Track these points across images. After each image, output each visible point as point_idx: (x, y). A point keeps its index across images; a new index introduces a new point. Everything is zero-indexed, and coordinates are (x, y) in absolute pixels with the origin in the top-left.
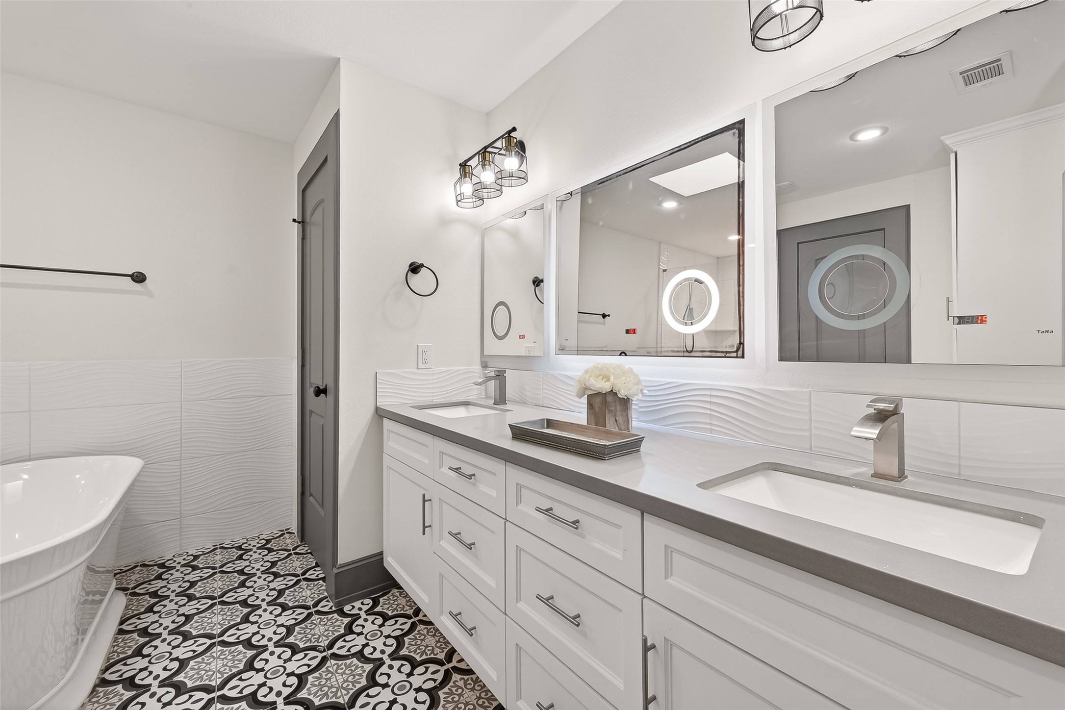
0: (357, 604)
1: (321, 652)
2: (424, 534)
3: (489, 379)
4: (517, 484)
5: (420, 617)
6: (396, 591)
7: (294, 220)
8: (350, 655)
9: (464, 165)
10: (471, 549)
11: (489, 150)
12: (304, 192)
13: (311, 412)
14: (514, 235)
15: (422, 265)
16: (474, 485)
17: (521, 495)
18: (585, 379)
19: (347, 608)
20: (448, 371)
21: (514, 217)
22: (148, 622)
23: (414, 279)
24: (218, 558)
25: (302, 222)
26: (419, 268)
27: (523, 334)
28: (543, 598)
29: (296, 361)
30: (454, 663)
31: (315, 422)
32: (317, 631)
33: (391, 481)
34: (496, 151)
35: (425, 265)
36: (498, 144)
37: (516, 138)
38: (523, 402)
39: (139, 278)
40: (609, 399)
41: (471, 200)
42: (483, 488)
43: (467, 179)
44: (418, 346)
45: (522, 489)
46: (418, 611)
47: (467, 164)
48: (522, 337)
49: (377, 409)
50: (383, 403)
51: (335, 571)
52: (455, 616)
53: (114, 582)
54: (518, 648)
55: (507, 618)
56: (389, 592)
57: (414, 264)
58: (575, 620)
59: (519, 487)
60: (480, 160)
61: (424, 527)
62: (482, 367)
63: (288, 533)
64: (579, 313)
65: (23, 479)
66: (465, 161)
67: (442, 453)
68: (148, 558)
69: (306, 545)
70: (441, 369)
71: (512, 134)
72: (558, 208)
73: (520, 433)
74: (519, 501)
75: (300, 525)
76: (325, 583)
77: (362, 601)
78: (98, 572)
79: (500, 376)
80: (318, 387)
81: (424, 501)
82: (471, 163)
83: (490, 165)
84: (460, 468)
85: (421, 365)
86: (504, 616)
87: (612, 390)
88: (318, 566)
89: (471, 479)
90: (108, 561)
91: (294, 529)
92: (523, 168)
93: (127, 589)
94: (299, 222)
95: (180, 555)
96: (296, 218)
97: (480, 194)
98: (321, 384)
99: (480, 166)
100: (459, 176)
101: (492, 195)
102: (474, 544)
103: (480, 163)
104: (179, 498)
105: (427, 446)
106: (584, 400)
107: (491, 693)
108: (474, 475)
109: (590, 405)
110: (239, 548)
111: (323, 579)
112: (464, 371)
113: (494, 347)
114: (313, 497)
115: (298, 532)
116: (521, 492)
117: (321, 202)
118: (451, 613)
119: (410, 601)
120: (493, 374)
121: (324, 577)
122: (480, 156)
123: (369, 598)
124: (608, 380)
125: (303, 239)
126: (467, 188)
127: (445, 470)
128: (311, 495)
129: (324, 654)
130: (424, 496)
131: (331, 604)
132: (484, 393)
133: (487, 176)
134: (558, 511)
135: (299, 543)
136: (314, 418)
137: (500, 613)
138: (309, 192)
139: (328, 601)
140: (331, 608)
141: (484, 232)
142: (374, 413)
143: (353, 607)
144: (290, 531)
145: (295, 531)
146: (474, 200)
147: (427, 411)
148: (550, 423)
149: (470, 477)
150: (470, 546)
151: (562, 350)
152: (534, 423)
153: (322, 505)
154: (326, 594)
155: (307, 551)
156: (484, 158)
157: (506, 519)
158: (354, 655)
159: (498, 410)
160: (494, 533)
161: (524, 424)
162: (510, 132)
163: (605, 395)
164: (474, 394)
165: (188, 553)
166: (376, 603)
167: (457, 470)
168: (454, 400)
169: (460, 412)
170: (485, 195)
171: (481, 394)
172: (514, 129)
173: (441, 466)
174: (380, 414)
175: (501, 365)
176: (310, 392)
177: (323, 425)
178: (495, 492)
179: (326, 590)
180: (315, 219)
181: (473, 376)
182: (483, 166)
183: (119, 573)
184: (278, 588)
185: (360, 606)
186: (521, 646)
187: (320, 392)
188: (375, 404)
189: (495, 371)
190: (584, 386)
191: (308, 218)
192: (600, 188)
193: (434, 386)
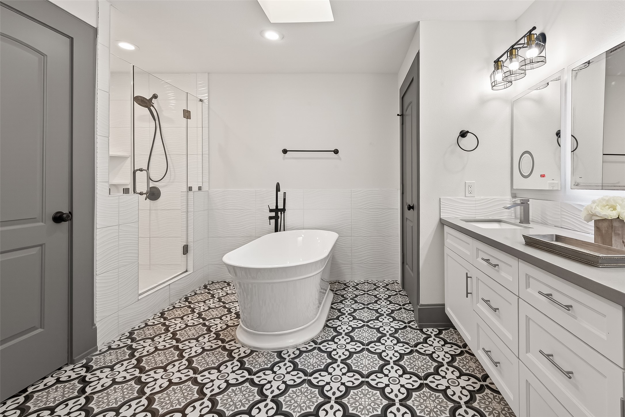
0: (430, 330)
1: (411, 347)
2: (467, 297)
3: (515, 205)
4: (527, 274)
5: (467, 349)
6: (452, 330)
7: (398, 115)
8: (425, 354)
9: (497, 62)
10: (496, 312)
11: (515, 47)
12: (402, 98)
13: (407, 219)
14: (539, 101)
15: (468, 132)
16: (498, 271)
17: (529, 282)
18: (592, 208)
19: (425, 330)
20: (486, 199)
21: (539, 89)
22: (340, 307)
23: (463, 142)
24: (366, 287)
25: (402, 115)
26: (466, 134)
27: (543, 174)
28: (545, 354)
29: (399, 190)
30: (487, 383)
31: (409, 225)
32: (409, 336)
33: (449, 263)
34: (521, 46)
35: (469, 132)
36: (522, 41)
37: (536, 34)
38: (544, 223)
39: (336, 152)
40: (616, 224)
41: (503, 84)
42: (503, 274)
43: (500, 70)
44: (465, 182)
45: (530, 278)
46: (465, 346)
47: (499, 60)
48: (543, 176)
49: (441, 219)
50: (444, 216)
51: (419, 307)
52: (487, 352)
53: (329, 286)
54: (528, 384)
55: (520, 361)
56: (449, 329)
57: (463, 132)
58: (569, 374)
59: (528, 277)
60: (509, 56)
61: (467, 293)
62: (512, 197)
63: (396, 283)
64: (604, 154)
65: (302, 237)
66: (498, 58)
67: (478, 249)
68: (341, 280)
69: (405, 291)
70: (481, 197)
71: (533, 32)
72: (574, 77)
73: (530, 242)
74: (528, 285)
75: (402, 280)
76: (413, 313)
77: (433, 328)
78: (324, 281)
79: (525, 204)
80: (409, 205)
81: (467, 277)
82: (503, 59)
83: (516, 57)
84: (489, 260)
85: (467, 195)
86: (518, 360)
87: (618, 218)
88: (411, 304)
89: (495, 267)
90: (327, 278)
91: (399, 281)
92: (543, 54)
93: (333, 291)
94: (400, 115)
95: (352, 282)
96: (399, 113)
97: (509, 79)
98: (411, 204)
99: (508, 60)
100: (493, 69)
101: (518, 77)
102: (498, 309)
103: (509, 58)
104: (351, 254)
105: (469, 244)
106: (592, 223)
107: (512, 410)
108: (498, 265)
109: (597, 228)
110: (375, 285)
111: (413, 311)
112: (498, 200)
113: (520, 183)
114: (408, 265)
115: (401, 283)
116: (529, 280)
117: (411, 103)
118: (483, 349)
119: (461, 338)
120: (519, 202)
121: (413, 310)
122: (508, 53)
123: (438, 329)
124: (615, 209)
125: (402, 124)
126: (499, 76)
127: (479, 260)
128: (407, 264)
129: (412, 348)
130: (467, 274)
131: (416, 325)
132: (513, 215)
133: (514, 65)
134: (556, 296)
135: (402, 290)
136: (408, 222)
137: (515, 357)
138: (406, 98)
139: (415, 323)
140: (416, 327)
141: (513, 103)
142: (439, 221)
143: (428, 330)
144: (397, 282)
145: (400, 282)
146: (505, 83)
147: (471, 224)
148: (558, 238)
149: (495, 266)
150: (495, 310)
151: (577, 185)
152: (544, 236)
153: (412, 270)
154: (414, 319)
155: (405, 294)
156: (511, 54)
157: (519, 297)
158: (427, 355)
159: (521, 227)
160: (511, 304)
161: (535, 236)
162: (530, 31)
163: (612, 221)
164: (505, 215)
165: (354, 281)
166: (440, 332)
167: (487, 261)
168: (491, 218)
169: (495, 226)
170: (513, 79)
171: (511, 215)
172: (534, 28)
173: (477, 257)
174: (443, 223)
175: (526, 196)
176: (406, 207)
177: (412, 226)
178: (512, 278)
179: (414, 317)
180: (408, 112)
181: (506, 203)
182: (511, 59)
183: (331, 283)
184: (391, 309)
185: (432, 331)
186: (530, 383)
187: (410, 208)
188: (439, 216)
189: (520, 200)
190: (591, 213)
191: (404, 113)
192: (614, 54)
193: (477, 208)
